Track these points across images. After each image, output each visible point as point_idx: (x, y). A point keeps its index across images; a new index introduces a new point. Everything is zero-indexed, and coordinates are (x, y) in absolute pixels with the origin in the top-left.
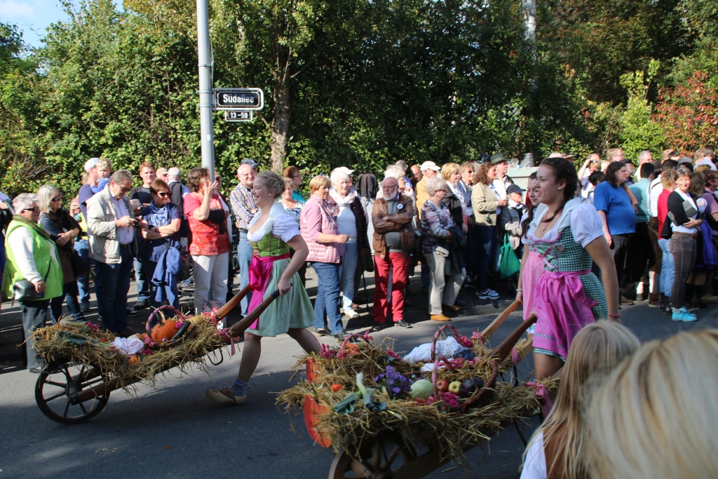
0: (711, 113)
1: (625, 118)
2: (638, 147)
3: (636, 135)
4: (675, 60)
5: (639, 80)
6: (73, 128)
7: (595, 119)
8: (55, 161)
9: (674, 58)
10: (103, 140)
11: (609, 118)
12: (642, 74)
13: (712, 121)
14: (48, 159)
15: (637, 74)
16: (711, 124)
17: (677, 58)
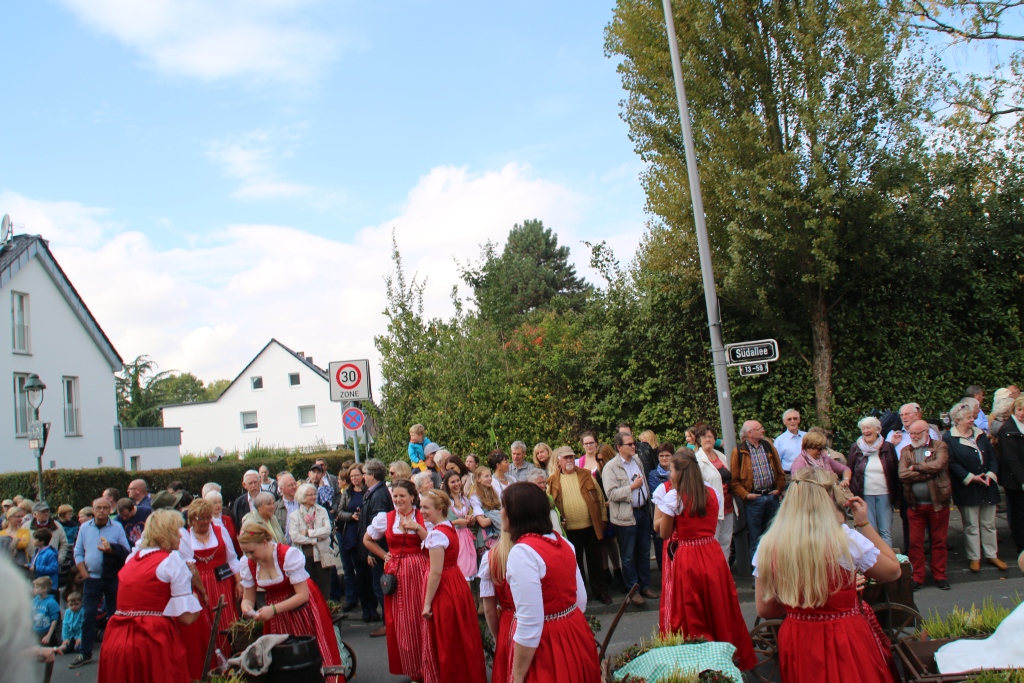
6: (614, 388)
8: (599, 421)
10: (642, 397)
14: (593, 419)
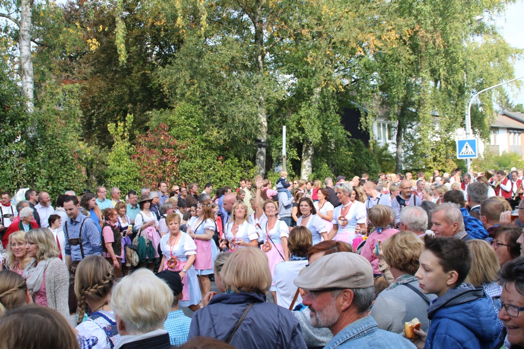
0: (173, 154)
1: (110, 158)
2: (118, 181)
3: (117, 171)
4: (149, 114)
5: (120, 129)
7: (83, 159)
9: (148, 112)
11: (96, 159)
12: (122, 124)
13: (173, 159)
15: (119, 124)
16: (173, 162)
17: (151, 112)
